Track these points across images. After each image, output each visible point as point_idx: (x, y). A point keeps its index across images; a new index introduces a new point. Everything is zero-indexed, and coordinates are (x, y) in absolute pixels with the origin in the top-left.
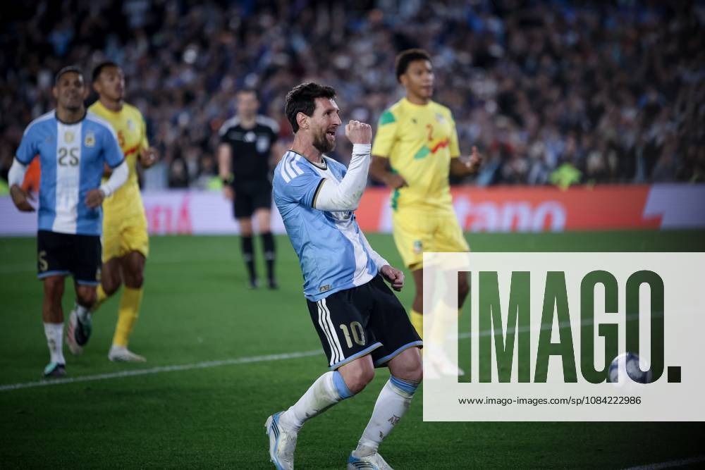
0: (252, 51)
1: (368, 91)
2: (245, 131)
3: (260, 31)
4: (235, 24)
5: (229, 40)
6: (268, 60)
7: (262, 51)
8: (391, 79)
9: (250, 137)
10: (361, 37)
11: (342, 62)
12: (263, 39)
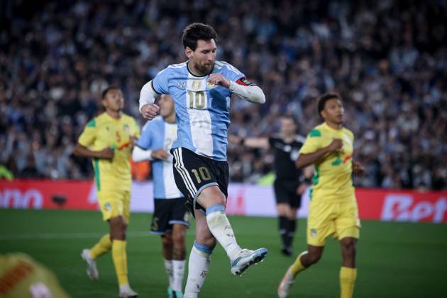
0: (294, 86)
1: (375, 118)
2: (285, 144)
3: (300, 72)
4: (282, 68)
5: (278, 78)
6: (305, 93)
7: (301, 86)
8: (393, 110)
9: (287, 149)
10: (372, 79)
11: (358, 97)
12: (302, 79)
